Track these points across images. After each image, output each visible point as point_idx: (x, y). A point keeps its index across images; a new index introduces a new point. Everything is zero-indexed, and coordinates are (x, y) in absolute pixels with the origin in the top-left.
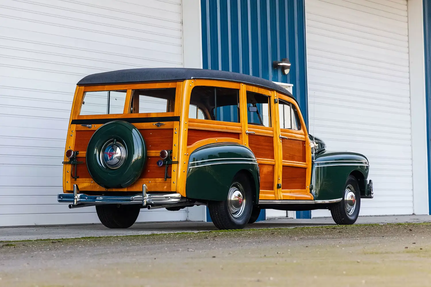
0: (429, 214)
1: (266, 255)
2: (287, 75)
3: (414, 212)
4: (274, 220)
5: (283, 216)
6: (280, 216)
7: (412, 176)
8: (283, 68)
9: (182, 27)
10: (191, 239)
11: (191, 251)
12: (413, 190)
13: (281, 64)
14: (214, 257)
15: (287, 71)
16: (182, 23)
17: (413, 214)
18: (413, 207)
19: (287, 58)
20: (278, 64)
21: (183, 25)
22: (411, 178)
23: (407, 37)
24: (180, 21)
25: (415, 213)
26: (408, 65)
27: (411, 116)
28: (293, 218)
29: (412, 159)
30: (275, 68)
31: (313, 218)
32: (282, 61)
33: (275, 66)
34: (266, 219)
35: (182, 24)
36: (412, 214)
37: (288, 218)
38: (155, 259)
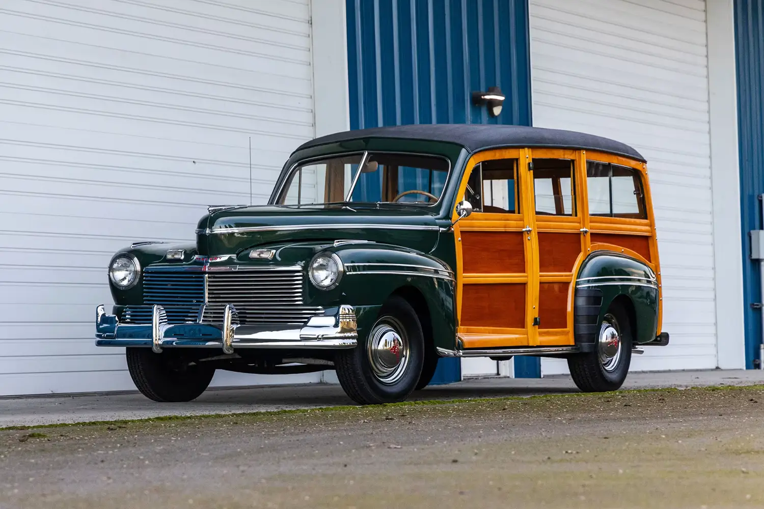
0: (745, 368)
1: (550, 457)
2: (496, 117)
3: (718, 364)
4: (476, 381)
5: (491, 374)
6: (486, 374)
7: (715, 299)
8: (491, 104)
9: (311, 29)
10: (366, 421)
11: (395, 448)
12: (716, 324)
13: (487, 97)
14: (455, 461)
15: (497, 111)
16: (310, 22)
17: (717, 368)
18: (717, 356)
19: (497, 85)
20: (482, 97)
21: (312, 27)
22: (713, 303)
23: (705, 49)
24: (308, 18)
25: (720, 366)
26: (706, 98)
27: (712, 191)
28: (509, 377)
29: (714, 268)
30: (476, 104)
31: (544, 377)
32: (490, 91)
33: (477, 101)
34: (462, 379)
35: (311, 24)
36: (714, 367)
37: (500, 378)
38: (346, 466)
